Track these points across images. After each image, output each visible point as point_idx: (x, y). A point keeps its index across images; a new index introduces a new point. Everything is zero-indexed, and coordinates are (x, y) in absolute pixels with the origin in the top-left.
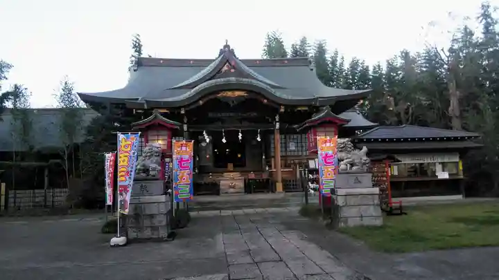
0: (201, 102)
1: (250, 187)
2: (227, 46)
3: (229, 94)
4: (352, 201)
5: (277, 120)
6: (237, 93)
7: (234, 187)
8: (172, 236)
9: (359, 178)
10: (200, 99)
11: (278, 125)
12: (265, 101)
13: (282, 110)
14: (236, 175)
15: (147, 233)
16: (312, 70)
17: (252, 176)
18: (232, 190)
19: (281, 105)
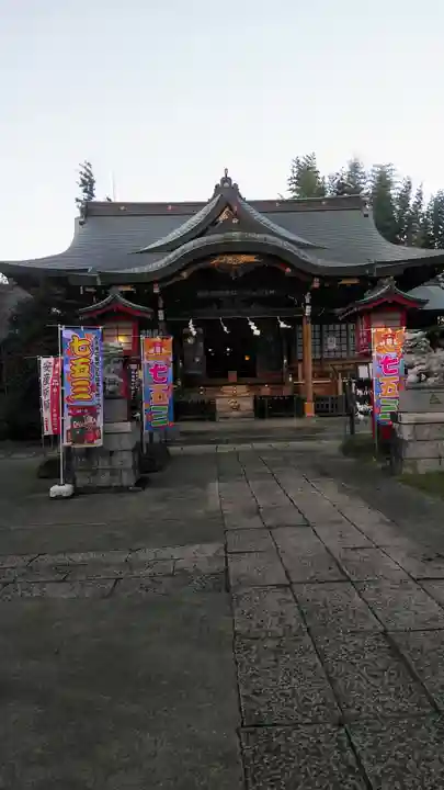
0: (185, 275)
1: (262, 409)
2: (226, 180)
3: (230, 259)
4: (426, 432)
5: (308, 301)
6: (244, 259)
7: (237, 408)
8: (142, 483)
9: (438, 396)
10: (184, 269)
11: (308, 310)
12: (288, 270)
13: (316, 285)
14: (242, 390)
15: (104, 480)
16: (366, 216)
17: (266, 390)
18: (235, 413)
19: (314, 276)
